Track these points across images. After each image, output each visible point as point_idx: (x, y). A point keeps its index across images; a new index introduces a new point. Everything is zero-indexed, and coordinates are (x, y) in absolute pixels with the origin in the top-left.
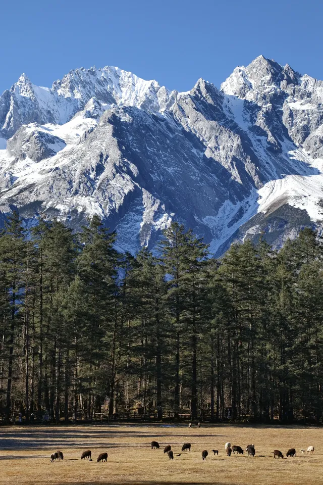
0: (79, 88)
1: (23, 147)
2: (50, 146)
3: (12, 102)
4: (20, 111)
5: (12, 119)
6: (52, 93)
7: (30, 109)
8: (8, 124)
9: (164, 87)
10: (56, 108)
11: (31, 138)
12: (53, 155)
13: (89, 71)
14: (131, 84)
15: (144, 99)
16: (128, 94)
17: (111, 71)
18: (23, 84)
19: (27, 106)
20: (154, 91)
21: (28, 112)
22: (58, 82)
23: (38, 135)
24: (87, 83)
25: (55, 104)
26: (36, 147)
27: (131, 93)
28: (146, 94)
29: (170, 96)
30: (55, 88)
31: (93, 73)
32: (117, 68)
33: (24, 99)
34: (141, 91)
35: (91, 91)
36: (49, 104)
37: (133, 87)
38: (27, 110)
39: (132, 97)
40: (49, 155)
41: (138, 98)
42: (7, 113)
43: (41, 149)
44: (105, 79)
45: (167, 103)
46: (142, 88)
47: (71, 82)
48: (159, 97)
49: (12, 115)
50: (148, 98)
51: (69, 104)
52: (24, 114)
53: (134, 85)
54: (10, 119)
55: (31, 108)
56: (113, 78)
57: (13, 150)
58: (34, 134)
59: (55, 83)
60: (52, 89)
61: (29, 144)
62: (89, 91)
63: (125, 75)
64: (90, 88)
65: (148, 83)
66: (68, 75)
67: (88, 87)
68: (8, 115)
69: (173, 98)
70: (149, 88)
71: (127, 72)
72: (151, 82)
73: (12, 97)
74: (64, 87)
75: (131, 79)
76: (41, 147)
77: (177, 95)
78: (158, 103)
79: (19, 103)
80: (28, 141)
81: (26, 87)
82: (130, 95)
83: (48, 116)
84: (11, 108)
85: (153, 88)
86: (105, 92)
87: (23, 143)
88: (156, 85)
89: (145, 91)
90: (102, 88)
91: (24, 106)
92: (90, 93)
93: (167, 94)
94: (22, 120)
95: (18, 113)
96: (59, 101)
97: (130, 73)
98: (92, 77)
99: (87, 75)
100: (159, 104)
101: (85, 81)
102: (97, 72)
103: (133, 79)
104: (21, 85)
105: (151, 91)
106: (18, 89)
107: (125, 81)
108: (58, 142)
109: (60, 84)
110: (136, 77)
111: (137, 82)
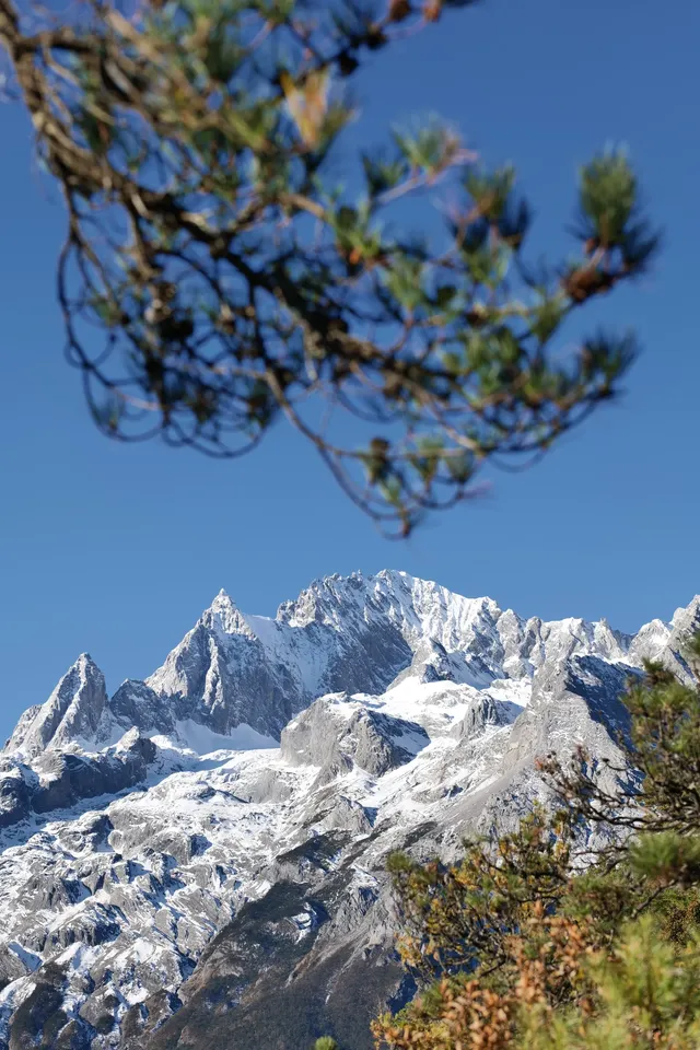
0: (335, 616)
1: (341, 744)
2: (398, 741)
3: (214, 650)
4: (231, 667)
5: (219, 684)
6: (279, 629)
7: (249, 663)
8: (213, 695)
9: (510, 611)
10: (292, 658)
11: (356, 724)
12: (408, 761)
13: (349, 581)
14: (437, 606)
15: (472, 636)
16: (435, 628)
17: (393, 579)
18: (227, 610)
19: (243, 657)
20: (489, 620)
21: (247, 669)
22: (289, 604)
23: (369, 718)
24: (349, 606)
25: (289, 651)
26: (372, 744)
27: (440, 624)
28: (474, 627)
29: (526, 630)
30: (284, 617)
31: (358, 585)
32: (403, 574)
33: (233, 643)
34: (462, 619)
35: (358, 622)
36: (278, 651)
37: (444, 612)
38: (244, 664)
39: (444, 633)
40: (402, 759)
41: (458, 634)
42: (206, 673)
43: (383, 747)
44: (382, 595)
45: (521, 644)
46: (464, 614)
47: (317, 603)
48: (503, 631)
49: (217, 676)
50: (479, 634)
51: (317, 651)
52: (238, 673)
53: (444, 607)
54: (214, 684)
55: (251, 660)
56: (399, 594)
57: (301, 751)
58: (360, 717)
59: (284, 608)
60: (279, 619)
61: (353, 737)
62: (355, 623)
63: (422, 588)
64: (356, 616)
65: (475, 605)
66: (310, 590)
67: (352, 615)
68: (210, 676)
69: (532, 633)
70: (479, 614)
71: (425, 583)
72: (480, 600)
73: (211, 639)
74: (303, 616)
75: (436, 595)
76: (382, 744)
77: (540, 626)
78: (500, 645)
79: (226, 650)
80: (349, 731)
81: (235, 616)
82: (440, 629)
83: (282, 677)
84: (214, 662)
85: (487, 612)
86: (386, 623)
87: (340, 735)
88: (492, 606)
89: (470, 621)
90: (379, 615)
91: (237, 658)
92: (357, 625)
93: (520, 626)
94: (237, 685)
95: (227, 673)
96: (295, 645)
97: (433, 584)
98: (356, 592)
99: (347, 589)
100: (504, 646)
101: (345, 602)
102: (366, 582)
103: (441, 596)
104: (225, 613)
105: (483, 620)
106: (220, 621)
107: (425, 599)
108: (407, 732)
109: (292, 608)
110: (446, 591)
111: (450, 602)
